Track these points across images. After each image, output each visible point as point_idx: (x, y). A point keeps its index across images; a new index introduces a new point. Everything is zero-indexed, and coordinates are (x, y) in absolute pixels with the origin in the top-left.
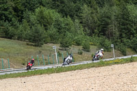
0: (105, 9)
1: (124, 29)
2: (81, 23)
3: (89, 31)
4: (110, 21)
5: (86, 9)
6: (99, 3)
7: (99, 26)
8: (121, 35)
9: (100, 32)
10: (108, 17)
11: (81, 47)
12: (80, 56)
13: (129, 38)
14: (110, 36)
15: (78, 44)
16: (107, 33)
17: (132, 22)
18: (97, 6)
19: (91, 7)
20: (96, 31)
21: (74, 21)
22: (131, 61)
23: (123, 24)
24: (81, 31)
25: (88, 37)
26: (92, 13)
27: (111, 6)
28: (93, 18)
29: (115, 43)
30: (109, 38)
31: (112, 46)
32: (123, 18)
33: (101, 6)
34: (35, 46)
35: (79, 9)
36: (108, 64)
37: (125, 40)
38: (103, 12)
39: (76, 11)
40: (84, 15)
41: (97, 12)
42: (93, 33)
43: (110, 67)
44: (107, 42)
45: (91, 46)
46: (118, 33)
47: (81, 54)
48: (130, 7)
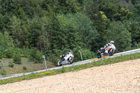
0: (35, 20)
1: (55, 39)
2: (11, 35)
3: (19, 43)
4: (40, 32)
5: (15, 21)
6: (29, 14)
7: (29, 37)
8: (52, 46)
9: (30, 44)
10: (38, 28)
11: (12, 60)
12: (11, 69)
13: (60, 49)
14: (41, 47)
15: (9, 57)
16: (37, 44)
17: (63, 32)
18: (26, 17)
19: (21, 18)
20: (26, 42)
21: (3, 33)
22: (63, 72)
23: (54, 35)
24: (11, 43)
25: (19, 49)
26: (22, 24)
27: (40, 16)
28: (23, 30)
29: (47, 54)
30: (40, 49)
31: (44, 57)
32: (54, 28)
33: (31, 17)
35: (8, 20)
36: (39, 76)
37: (56, 51)
38: (32, 22)
39: (5, 23)
40: (13, 27)
41: (27, 23)
42: (24, 44)
43: (42, 79)
44: (39, 53)
45: (22, 58)
46: (49, 44)
47: (12, 66)
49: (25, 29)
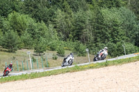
0: (79, 13)
1: (99, 33)
2: (55, 27)
3: (63, 36)
4: (84, 25)
5: (60, 14)
6: (73, 7)
7: (73, 31)
8: (96, 39)
9: (74, 37)
10: (82, 22)
11: (55, 52)
12: (55, 61)
13: (104, 42)
14: (85, 40)
15: (53, 49)
16: (81, 37)
17: (107, 26)
18: (71, 11)
19: (65, 11)
20: (70, 35)
21: (48, 26)
22: (106, 65)
23: (98, 28)
24: (55, 36)
25: (63, 42)
26: (66, 18)
27: (85, 10)
28: (67, 23)
29: (90, 47)
30: (83, 43)
31: (87, 50)
32: (98, 22)
33: (75, 10)
34: (9, 52)
35: (53, 13)
36: (83, 69)
37: (100, 44)
38: (77, 16)
39: (50, 16)
40: (58, 20)
41: (71, 16)
42: (68, 37)
43: (85, 72)
44: (82, 46)
45: (66, 51)
46: (92, 38)
47: (56, 59)
48: (104, 11)
49: (70, 22)
